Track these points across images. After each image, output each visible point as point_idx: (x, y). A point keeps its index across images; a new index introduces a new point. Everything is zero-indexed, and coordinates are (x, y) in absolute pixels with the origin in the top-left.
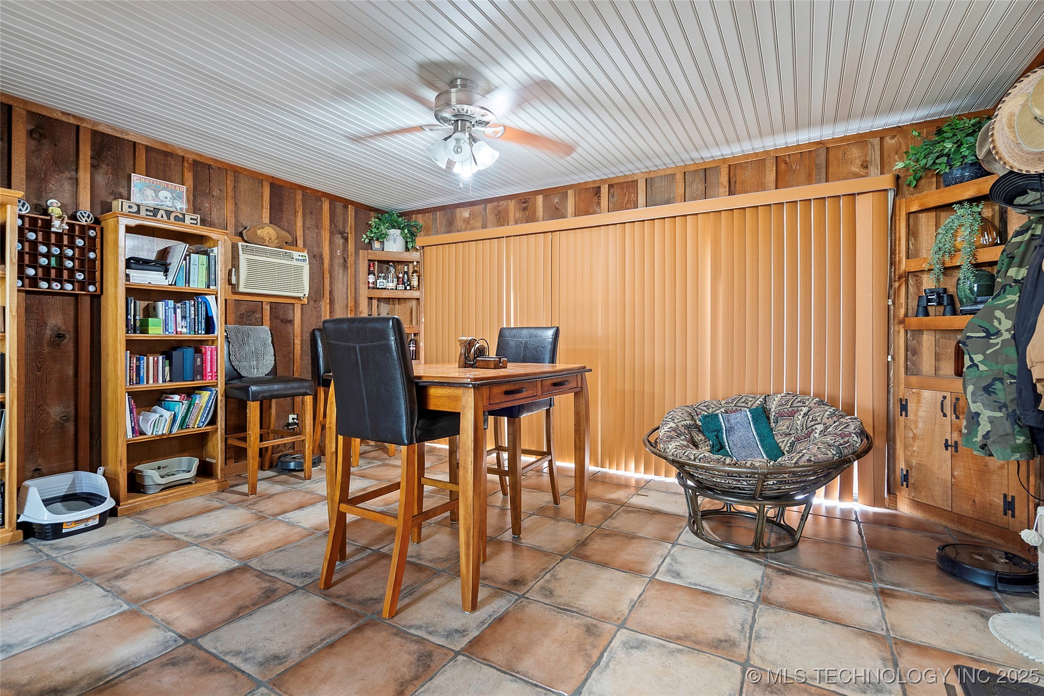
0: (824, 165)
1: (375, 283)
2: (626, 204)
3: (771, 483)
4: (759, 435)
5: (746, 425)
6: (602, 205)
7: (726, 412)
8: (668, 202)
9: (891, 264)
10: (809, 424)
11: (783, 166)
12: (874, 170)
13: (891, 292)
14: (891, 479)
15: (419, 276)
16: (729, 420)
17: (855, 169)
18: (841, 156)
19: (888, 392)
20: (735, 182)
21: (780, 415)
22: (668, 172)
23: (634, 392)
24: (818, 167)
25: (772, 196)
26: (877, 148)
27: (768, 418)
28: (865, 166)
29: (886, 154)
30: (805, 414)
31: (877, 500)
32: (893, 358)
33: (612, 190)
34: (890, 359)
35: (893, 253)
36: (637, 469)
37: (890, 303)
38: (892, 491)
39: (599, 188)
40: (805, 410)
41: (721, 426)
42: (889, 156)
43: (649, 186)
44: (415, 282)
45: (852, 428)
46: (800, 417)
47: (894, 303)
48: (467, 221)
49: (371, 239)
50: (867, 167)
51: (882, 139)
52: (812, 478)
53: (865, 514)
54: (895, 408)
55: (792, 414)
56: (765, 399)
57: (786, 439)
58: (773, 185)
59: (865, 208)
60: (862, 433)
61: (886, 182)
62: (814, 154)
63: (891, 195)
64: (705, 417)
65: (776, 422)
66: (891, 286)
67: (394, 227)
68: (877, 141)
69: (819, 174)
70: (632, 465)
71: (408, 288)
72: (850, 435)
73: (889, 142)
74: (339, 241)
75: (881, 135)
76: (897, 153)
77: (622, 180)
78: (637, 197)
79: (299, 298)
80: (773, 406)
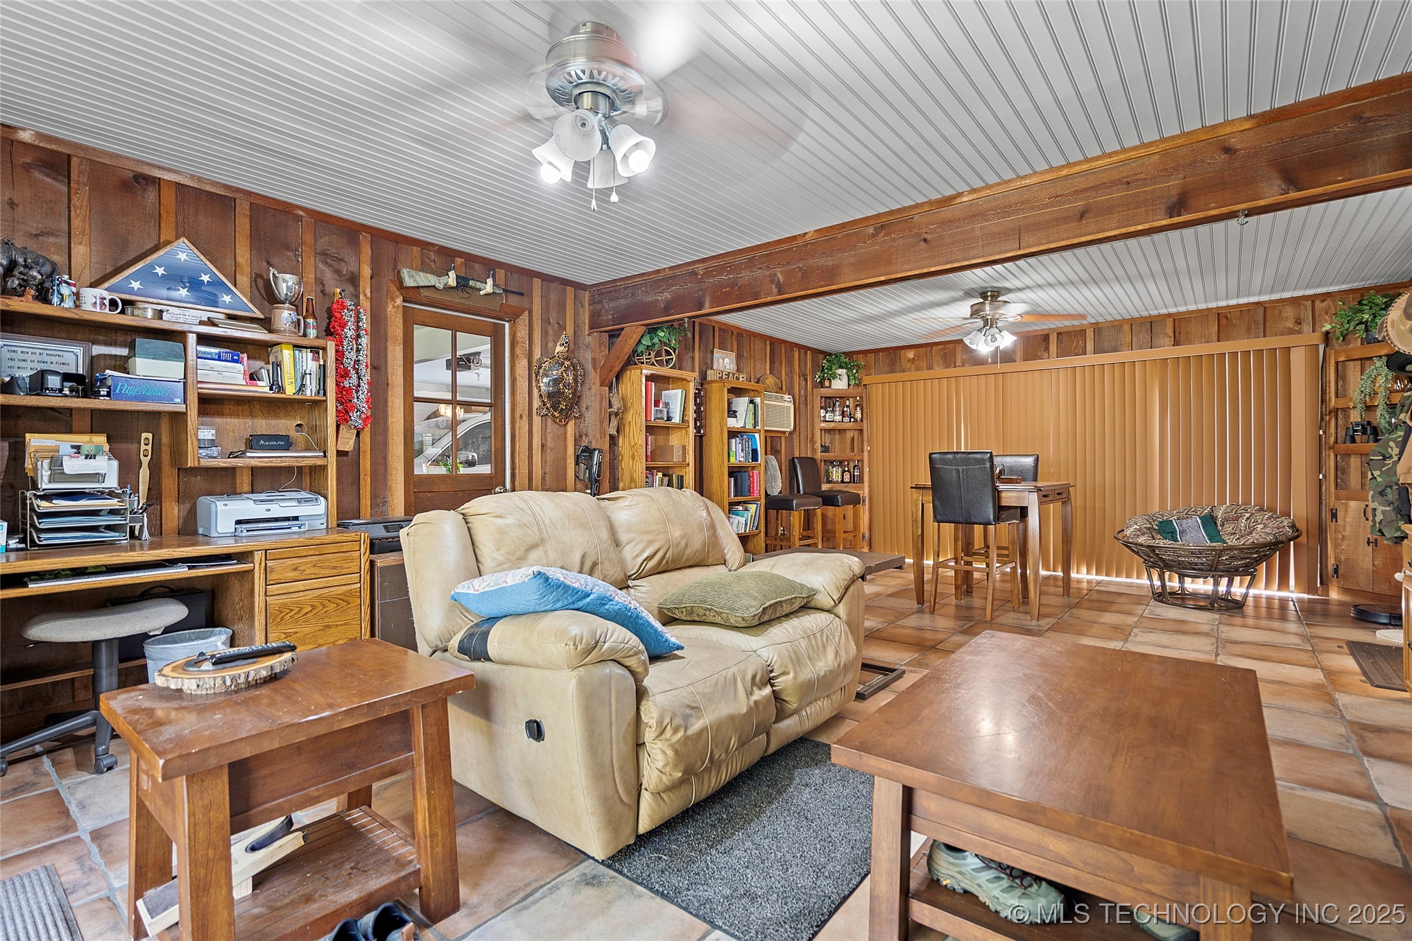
0: (1262, 322)
1: (825, 417)
2: (1075, 349)
3: (1224, 558)
4: (1208, 535)
5: (1197, 528)
6: (1051, 350)
7: (1178, 519)
8: (1115, 349)
9: (1322, 402)
10: (1251, 525)
11: (1224, 321)
12: (1307, 327)
13: (1322, 423)
14: (1324, 573)
15: (862, 409)
16: (1181, 525)
17: (1290, 324)
18: (1277, 314)
19: (1320, 503)
20: (1180, 333)
21: (1226, 520)
22: (1115, 324)
23: (1086, 507)
24: (1256, 323)
25: (1215, 348)
26: (1309, 308)
27: (1216, 524)
28: (1298, 322)
29: (1317, 314)
30: (1248, 519)
31: (1311, 589)
32: (1324, 476)
33: (1060, 337)
34: (1321, 477)
35: (1324, 392)
36: (1088, 572)
37: (1321, 432)
38: (1325, 582)
39: (1048, 335)
40: (1247, 515)
41: (1175, 529)
42: (1320, 315)
43: (1096, 335)
44: (859, 415)
45: (1286, 523)
46: (1243, 521)
47: (1325, 432)
48: (912, 361)
49: (824, 379)
50: (1300, 324)
51: (1313, 302)
52: (1255, 556)
53: (1301, 601)
54: (1326, 515)
55: (1237, 519)
56: (1212, 509)
57: (1232, 537)
58: (1215, 338)
59: (1299, 359)
60: (1293, 526)
61: (1316, 338)
62: (1252, 312)
63: (1321, 348)
64: (1161, 522)
65: (1223, 525)
66: (1322, 419)
67: (841, 367)
68: (1309, 303)
69: (1258, 328)
70: (1084, 570)
71: (852, 420)
72: (1284, 527)
73: (1318, 304)
74: (803, 383)
75: (1313, 298)
76: (1327, 313)
77: (1070, 329)
78: (1085, 344)
79: (784, 432)
80: (1219, 514)
